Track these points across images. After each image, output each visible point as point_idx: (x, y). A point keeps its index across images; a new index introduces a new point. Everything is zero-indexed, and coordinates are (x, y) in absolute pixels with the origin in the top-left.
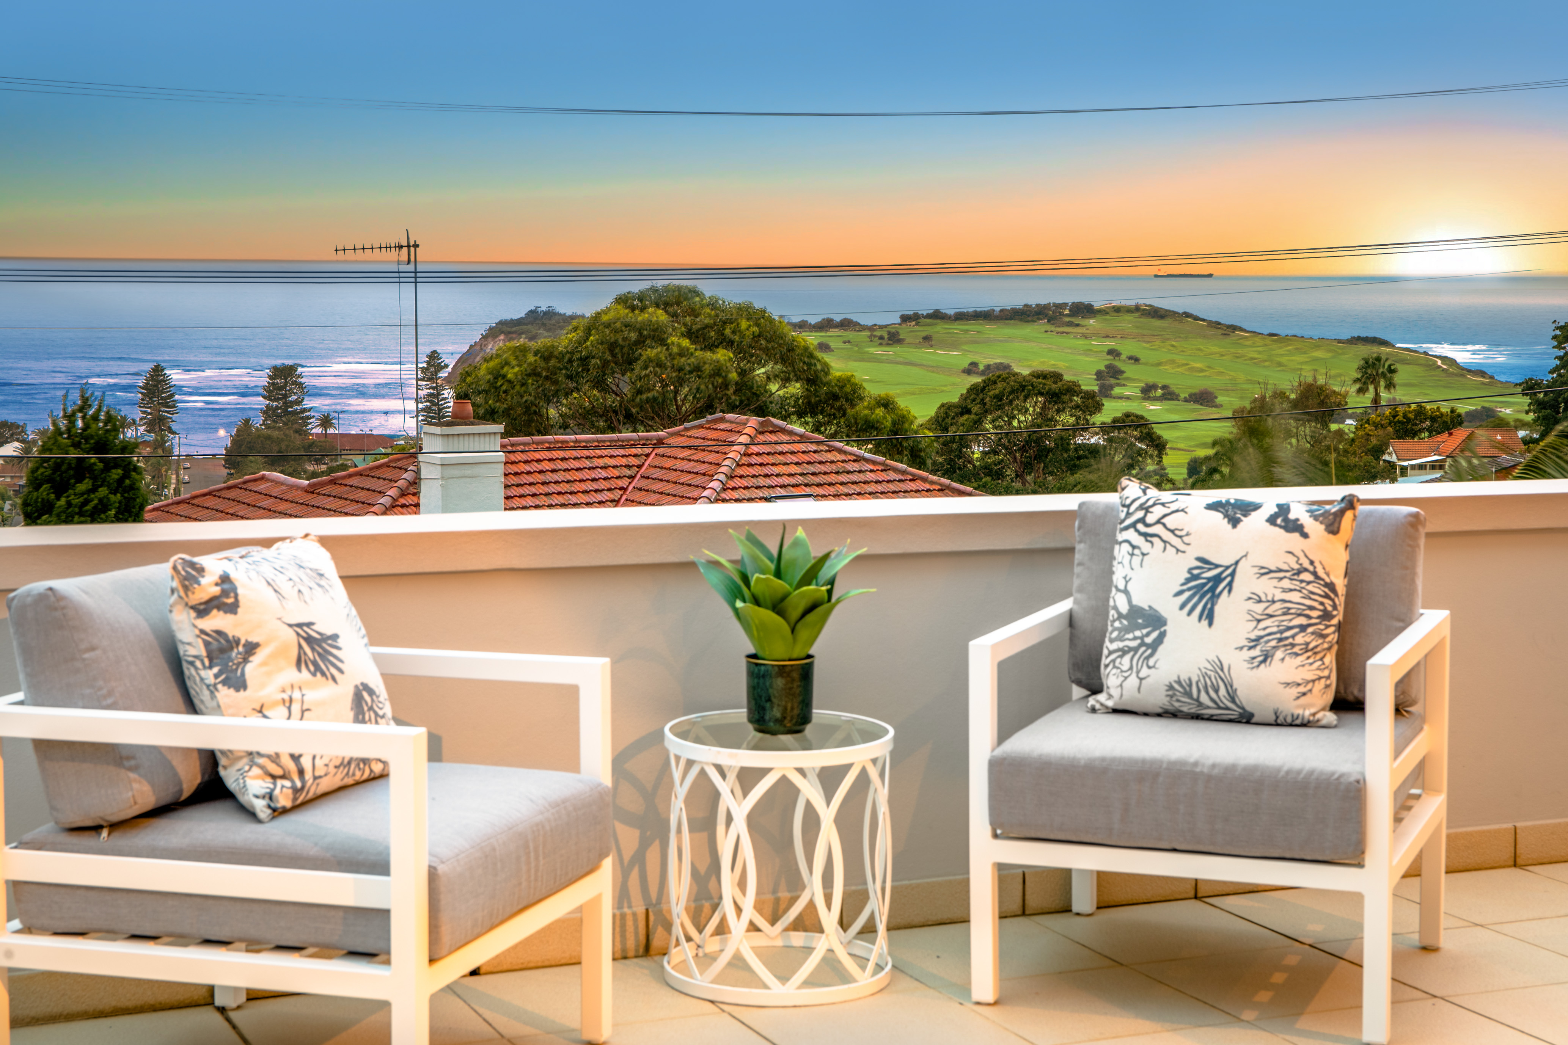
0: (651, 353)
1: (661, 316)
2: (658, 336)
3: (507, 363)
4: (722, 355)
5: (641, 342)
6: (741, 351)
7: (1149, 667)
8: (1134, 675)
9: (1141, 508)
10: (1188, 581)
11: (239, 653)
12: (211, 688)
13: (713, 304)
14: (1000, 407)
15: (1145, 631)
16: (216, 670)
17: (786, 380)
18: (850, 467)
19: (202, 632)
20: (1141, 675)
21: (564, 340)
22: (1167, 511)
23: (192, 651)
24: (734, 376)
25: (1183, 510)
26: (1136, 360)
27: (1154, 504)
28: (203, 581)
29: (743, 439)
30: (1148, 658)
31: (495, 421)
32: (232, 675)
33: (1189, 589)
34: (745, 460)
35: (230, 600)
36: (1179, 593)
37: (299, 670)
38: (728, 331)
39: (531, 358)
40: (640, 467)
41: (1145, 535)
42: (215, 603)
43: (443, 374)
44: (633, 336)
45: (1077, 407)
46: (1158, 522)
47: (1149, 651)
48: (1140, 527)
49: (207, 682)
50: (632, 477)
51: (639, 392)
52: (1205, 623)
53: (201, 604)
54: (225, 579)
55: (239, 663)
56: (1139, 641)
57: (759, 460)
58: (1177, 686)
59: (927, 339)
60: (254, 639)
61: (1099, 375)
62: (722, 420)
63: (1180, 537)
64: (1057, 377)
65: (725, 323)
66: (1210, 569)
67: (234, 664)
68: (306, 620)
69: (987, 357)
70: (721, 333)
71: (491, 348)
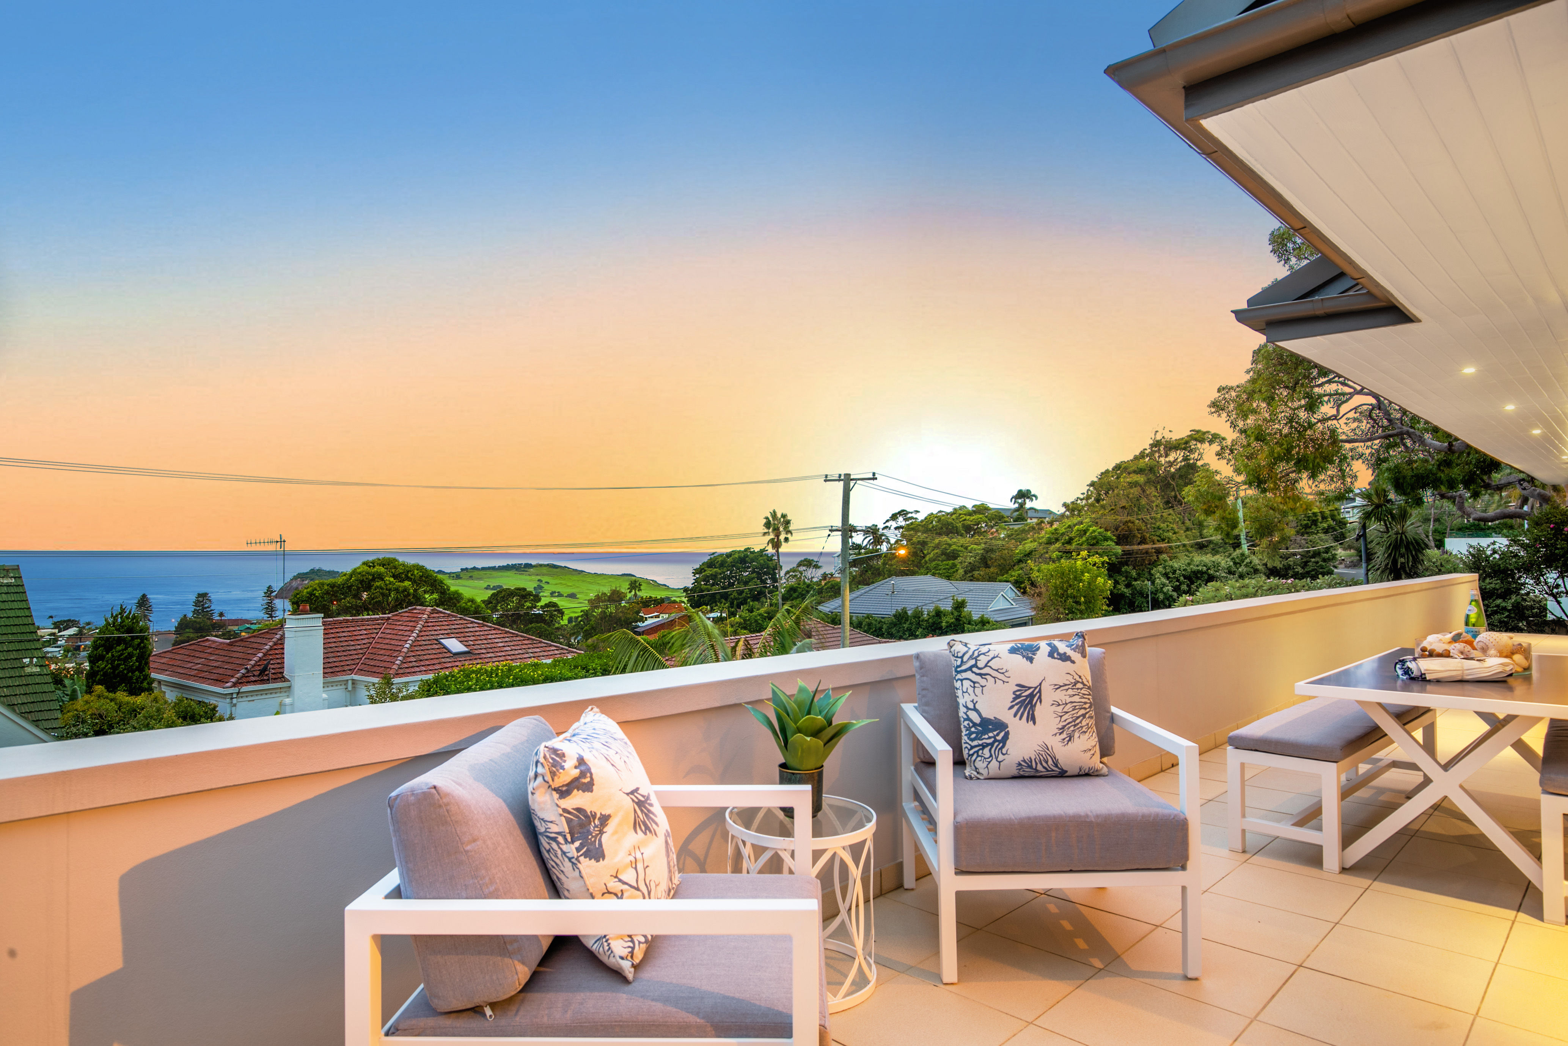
0: (378, 584)
1: (382, 569)
2: (380, 577)
3: (316, 589)
4: (407, 583)
5: (373, 580)
6: (414, 582)
7: (1004, 754)
8: (994, 760)
9: (971, 657)
10: (1014, 699)
11: (596, 826)
12: (573, 860)
13: (404, 565)
14: (504, 601)
15: (995, 733)
16: (577, 844)
17: (432, 593)
18: (469, 625)
19: (565, 810)
20: (999, 759)
21: (340, 580)
22: (989, 658)
23: (554, 828)
24: (412, 591)
25: (997, 657)
26: (548, 583)
27: (979, 655)
28: (567, 765)
29: (425, 616)
30: (1001, 748)
31: (318, 612)
32: (592, 847)
33: (1017, 704)
34: (426, 624)
35: (587, 780)
36: (1011, 708)
37: (636, 832)
38: (409, 575)
39: (326, 587)
40: (380, 629)
41: (980, 675)
42: (576, 783)
43: (274, 594)
44: (370, 577)
45: (532, 600)
46: (986, 666)
47: (1001, 745)
48: (974, 669)
49: (569, 855)
50: (377, 633)
51: (373, 599)
52: (1031, 723)
53: (563, 786)
54: (581, 761)
55: (597, 835)
56: (993, 739)
57: (432, 624)
58: (1023, 763)
59: (471, 577)
60: (606, 812)
61: (535, 588)
62: (415, 609)
63: (1003, 673)
64: (525, 589)
65: (408, 572)
66: (1026, 691)
67: (593, 837)
68: (634, 788)
69: (494, 583)
70: (407, 576)
71: (294, 584)
